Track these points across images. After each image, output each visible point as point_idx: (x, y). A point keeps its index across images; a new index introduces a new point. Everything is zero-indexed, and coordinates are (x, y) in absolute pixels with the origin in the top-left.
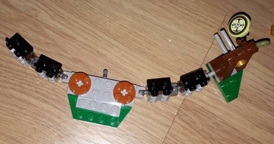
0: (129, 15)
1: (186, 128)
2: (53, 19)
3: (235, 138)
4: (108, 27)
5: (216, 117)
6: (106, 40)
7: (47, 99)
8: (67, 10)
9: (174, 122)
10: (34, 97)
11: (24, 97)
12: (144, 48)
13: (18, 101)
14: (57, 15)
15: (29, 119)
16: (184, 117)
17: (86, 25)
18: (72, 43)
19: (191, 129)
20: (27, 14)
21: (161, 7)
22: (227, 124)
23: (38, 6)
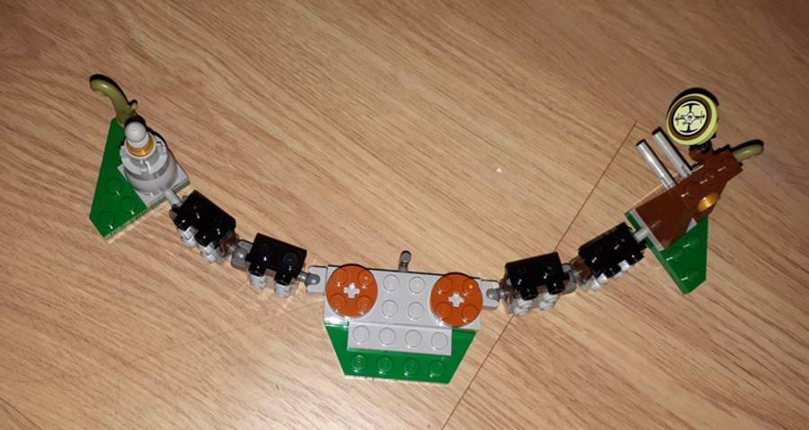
0: (413, 104)
1: (516, 371)
2: (237, 95)
3: (629, 407)
4: (361, 126)
5: (590, 356)
6: (353, 154)
7: (204, 275)
8: (273, 79)
9: (491, 355)
10: (177, 269)
11: (154, 264)
12: (439, 181)
13: (137, 272)
14: (249, 87)
15: (158, 316)
16: (515, 348)
17: (312, 117)
18: (276, 154)
19: (529, 376)
20: (179, 79)
21: (487, 93)
22: (613, 374)
23: (206, 62)
